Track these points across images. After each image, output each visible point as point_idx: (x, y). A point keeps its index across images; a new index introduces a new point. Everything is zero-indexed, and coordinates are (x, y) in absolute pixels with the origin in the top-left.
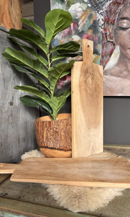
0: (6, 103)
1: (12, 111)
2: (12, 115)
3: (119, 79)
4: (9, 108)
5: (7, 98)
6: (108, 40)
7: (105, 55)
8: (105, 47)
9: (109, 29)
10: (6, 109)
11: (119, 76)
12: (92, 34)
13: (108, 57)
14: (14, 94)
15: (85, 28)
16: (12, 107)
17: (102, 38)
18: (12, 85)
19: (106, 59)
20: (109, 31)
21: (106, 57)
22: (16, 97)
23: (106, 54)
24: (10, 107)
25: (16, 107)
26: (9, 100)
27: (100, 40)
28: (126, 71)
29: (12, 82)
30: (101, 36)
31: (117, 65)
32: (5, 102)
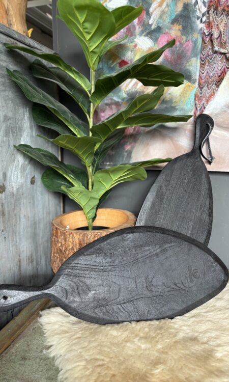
1: (2, 205)
6: (216, 49)
7: (207, 82)
8: (207, 64)
9: (217, 25)
12: (179, 34)
13: (214, 87)
14: (7, 168)
15: (165, 21)
16: (3, 195)
17: (201, 44)
19: (209, 91)
20: (218, 28)
21: (209, 87)
23: (210, 80)
25: (12, 194)
27: (197, 49)
29: (3, 141)
30: (200, 40)
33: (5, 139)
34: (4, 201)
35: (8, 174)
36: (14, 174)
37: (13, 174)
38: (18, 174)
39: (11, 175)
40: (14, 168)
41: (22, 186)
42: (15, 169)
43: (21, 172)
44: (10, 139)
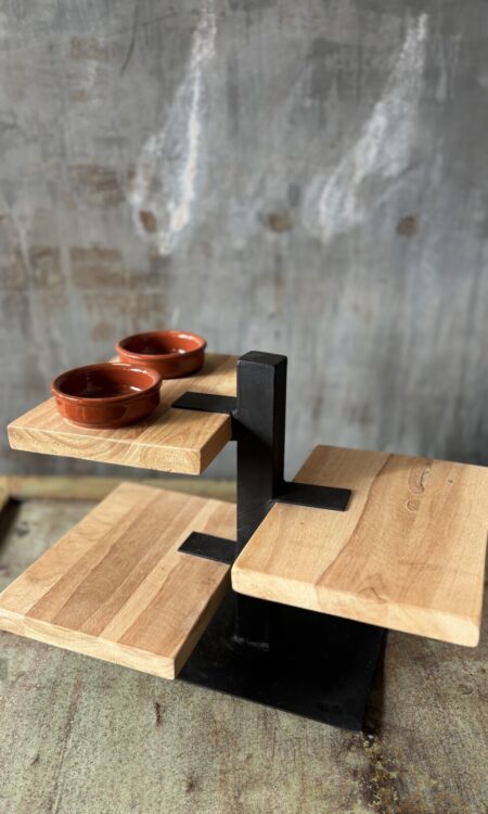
0: (242, 215)
1: (279, 259)
2: (279, 280)
4: (257, 240)
5: (250, 189)
10: (239, 243)
14: (306, 176)
16: (284, 239)
18: (292, 122)
22: (321, 189)
24: (271, 236)
25: (316, 243)
26: (259, 204)
29: (300, 109)
32: (233, 207)
33: (308, 103)
34: (285, 253)
35: (309, 193)
36: (331, 195)
37: (325, 194)
38: (344, 197)
39: (317, 198)
40: (332, 180)
41: (357, 230)
42: (338, 183)
43: (360, 194)
44: (327, 104)
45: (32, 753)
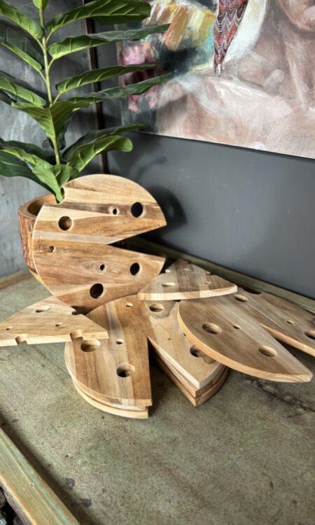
3: (260, 94)
7: (227, 9)
11: (260, 86)
13: (235, 17)
19: (230, 23)
21: (231, 16)
28: (279, 68)
31: (258, 46)
45: (39, 365)
